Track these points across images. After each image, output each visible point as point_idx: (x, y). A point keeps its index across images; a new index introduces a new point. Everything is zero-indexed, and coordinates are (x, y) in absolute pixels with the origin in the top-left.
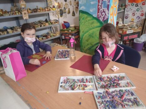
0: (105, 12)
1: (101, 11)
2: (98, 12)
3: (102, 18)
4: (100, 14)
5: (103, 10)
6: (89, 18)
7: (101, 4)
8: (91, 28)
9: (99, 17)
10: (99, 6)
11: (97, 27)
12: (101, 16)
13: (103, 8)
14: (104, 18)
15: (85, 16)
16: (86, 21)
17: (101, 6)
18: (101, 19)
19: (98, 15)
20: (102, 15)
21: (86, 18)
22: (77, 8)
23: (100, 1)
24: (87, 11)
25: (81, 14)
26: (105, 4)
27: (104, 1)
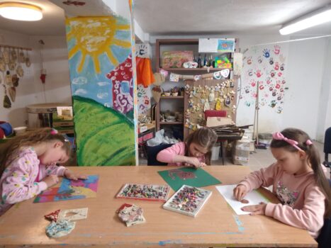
0: (126, 99)
1: (120, 97)
2: (115, 99)
3: (123, 109)
4: (117, 102)
5: (124, 96)
6: (96, 109)
7: (118, 87)
8: (102, 126)
9: (117, 108)
10: (114, 89)
11: (114, 124)
12: (120, 105)
13: (122, 93)
14: (126, 108)
15: (88, 105)
16: (91, 115)
17: (119, 89)
18: (121, 111)
19: (114, 104)
20: (123, 104)
21: (90, 109)
22: (13, 89)
23: (117, 82)
24: (90, 97)
25: (76, 103)
26: (125, 87)
27: (123, 81)
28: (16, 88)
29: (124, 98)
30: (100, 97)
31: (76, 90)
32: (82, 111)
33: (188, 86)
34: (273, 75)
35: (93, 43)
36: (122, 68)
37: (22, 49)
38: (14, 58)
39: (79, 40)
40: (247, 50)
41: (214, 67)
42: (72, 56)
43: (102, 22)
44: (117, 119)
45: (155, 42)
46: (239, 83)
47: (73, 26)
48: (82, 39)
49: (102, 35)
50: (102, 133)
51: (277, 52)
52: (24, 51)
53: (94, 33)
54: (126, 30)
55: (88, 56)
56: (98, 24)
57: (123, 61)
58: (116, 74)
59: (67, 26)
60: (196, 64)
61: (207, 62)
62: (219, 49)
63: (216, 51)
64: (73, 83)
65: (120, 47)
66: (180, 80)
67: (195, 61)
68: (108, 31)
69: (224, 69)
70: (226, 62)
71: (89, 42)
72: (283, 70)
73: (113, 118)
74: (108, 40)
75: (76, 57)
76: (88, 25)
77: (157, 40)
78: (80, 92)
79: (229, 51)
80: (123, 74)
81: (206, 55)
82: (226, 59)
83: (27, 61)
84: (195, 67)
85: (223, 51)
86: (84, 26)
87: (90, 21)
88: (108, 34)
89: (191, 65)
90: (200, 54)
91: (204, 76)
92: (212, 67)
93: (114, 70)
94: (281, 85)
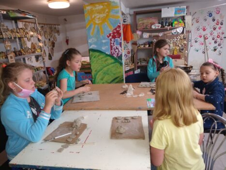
0: (118, 49)
1: (114, 48)
2: (111, 49)
4: (113, 51)
6: (102, 56)
7: (113, 42)
8: (105, 65)
9: (113, 54)
10: (111, 43)
11: (112, 64)
13: (115, 46)
14: (118, 54)
15: (97, 54)
16: (99, 59)
17: (114, 44)
18: (115, 56)
19: (111, 52)
20: (116, 52)
21: (98, 56)
22: (53, 49)
23: (112, 39)
24: (98, 49)
25: (91, 53)
26: (117, 42)
27: (116, 39)
28: (54, 48)
29: (117, 48)
30: (103, 49)
31: (91, 45)
32: (94, 57)
33: (155, 40)
34: (215, 29)
35: (99, 18)
36: (115, 31)
37: (55, 25)
38: (52, 31)
39: (91, 17)
40: (196, 13)
41: (172, 26)
42: (88, 26)
43: (103, 5)
44: (113, 61)
45: (133, 13)
46: (190, 36)
47: (88, 10)
48: (93, 17)
49: (104, 13)
50: (105, 69)
51: (218, 12)
52: (57, 26)
53: (99, 12)
54: (117, 9)
55: (96, 26)
56: (101, 7)
57: (116, 27)
58: (112, 35)
59: (85, 10)
60: (160, 25)
61: (168, 23)
62: (175, 14)
63: (173, 16)
64: (89, 41)
65: (114, 19)
66: (150, 36)
67: (159, 23)
68: (107, 10)
69: (179, 27)
70: (180, 22)
71: (97, 18)
72: (222, 24)
73: (111, 61)
74: (107, 15)
75: (90, 27)
76: (96, 8)
77: (134, 12)
78: (93, 47)
79: (182, 15)
80: (115, 34)
81: (167, 19)
82: (180, 20)
83: (58, 32)
84: (159, 27)
85: (178, 15)
86: (93, 9)
87: (97, 6)
88: (107, 12)
89: (157, 26)
90: (163, 19)
91: (166, 33)
92: (171, 26)
93: (111, 33)
94: (221, 35)
